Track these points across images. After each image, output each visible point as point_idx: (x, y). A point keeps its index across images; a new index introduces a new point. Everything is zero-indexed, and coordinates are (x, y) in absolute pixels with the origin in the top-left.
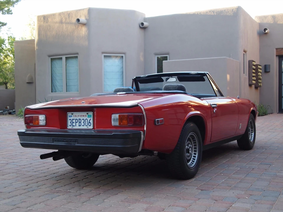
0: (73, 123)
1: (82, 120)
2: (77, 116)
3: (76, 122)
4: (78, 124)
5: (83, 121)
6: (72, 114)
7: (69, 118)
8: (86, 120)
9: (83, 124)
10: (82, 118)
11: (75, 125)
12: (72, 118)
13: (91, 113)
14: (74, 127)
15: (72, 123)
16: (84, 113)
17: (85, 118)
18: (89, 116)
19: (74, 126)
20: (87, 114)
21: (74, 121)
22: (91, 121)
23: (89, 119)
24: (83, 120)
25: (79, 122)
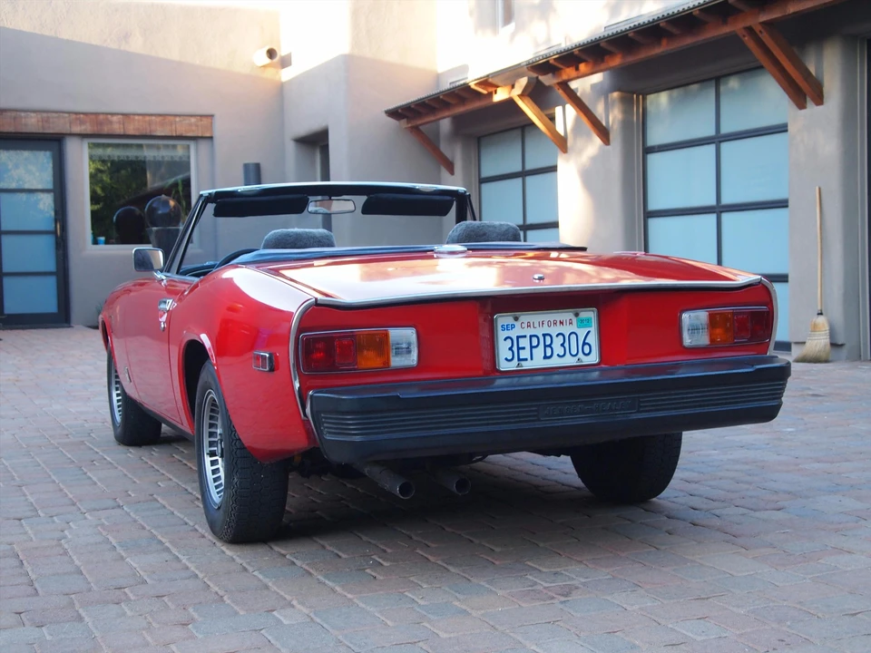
0: (519, 349)
1: (554, 336)
2: (536, 325)
3: (532, 347)
4: (539, 352)
5: (558, 341)
6: (516, 319)
7: (502, 335)
8: (573, 337)
9: (558, 350)
10: (554, 331)
11: (529, 359)
12: (513, 334)
13: (590, 315)
14: (523, 363)
15: (515, 349)
16: (566, 315)
17: (566, 330)
18: (583, 323)
19: (526, 360)
20: (577, 315)
21: (524, 343)
22: (593, 340)
23: (582, 333)
24: (561, 337)
25: (545, 346)
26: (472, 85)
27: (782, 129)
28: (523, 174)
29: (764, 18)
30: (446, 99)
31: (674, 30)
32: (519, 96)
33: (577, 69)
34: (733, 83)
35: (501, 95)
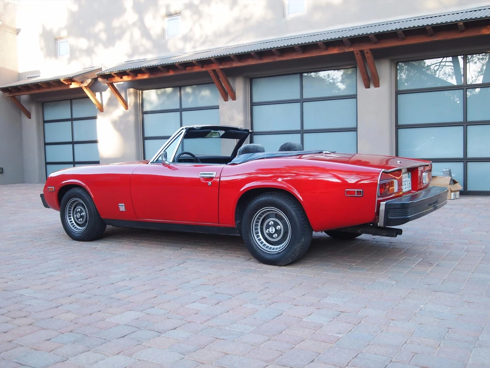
26: (62, 80)
27: (217, 107)
28: (72, 120)
29: (221, 67)
30: (42, 85)
31: (180, 68)
32: (85, 87)
33: (121, 78)
34: (189, 90)
35: (74, 86)
